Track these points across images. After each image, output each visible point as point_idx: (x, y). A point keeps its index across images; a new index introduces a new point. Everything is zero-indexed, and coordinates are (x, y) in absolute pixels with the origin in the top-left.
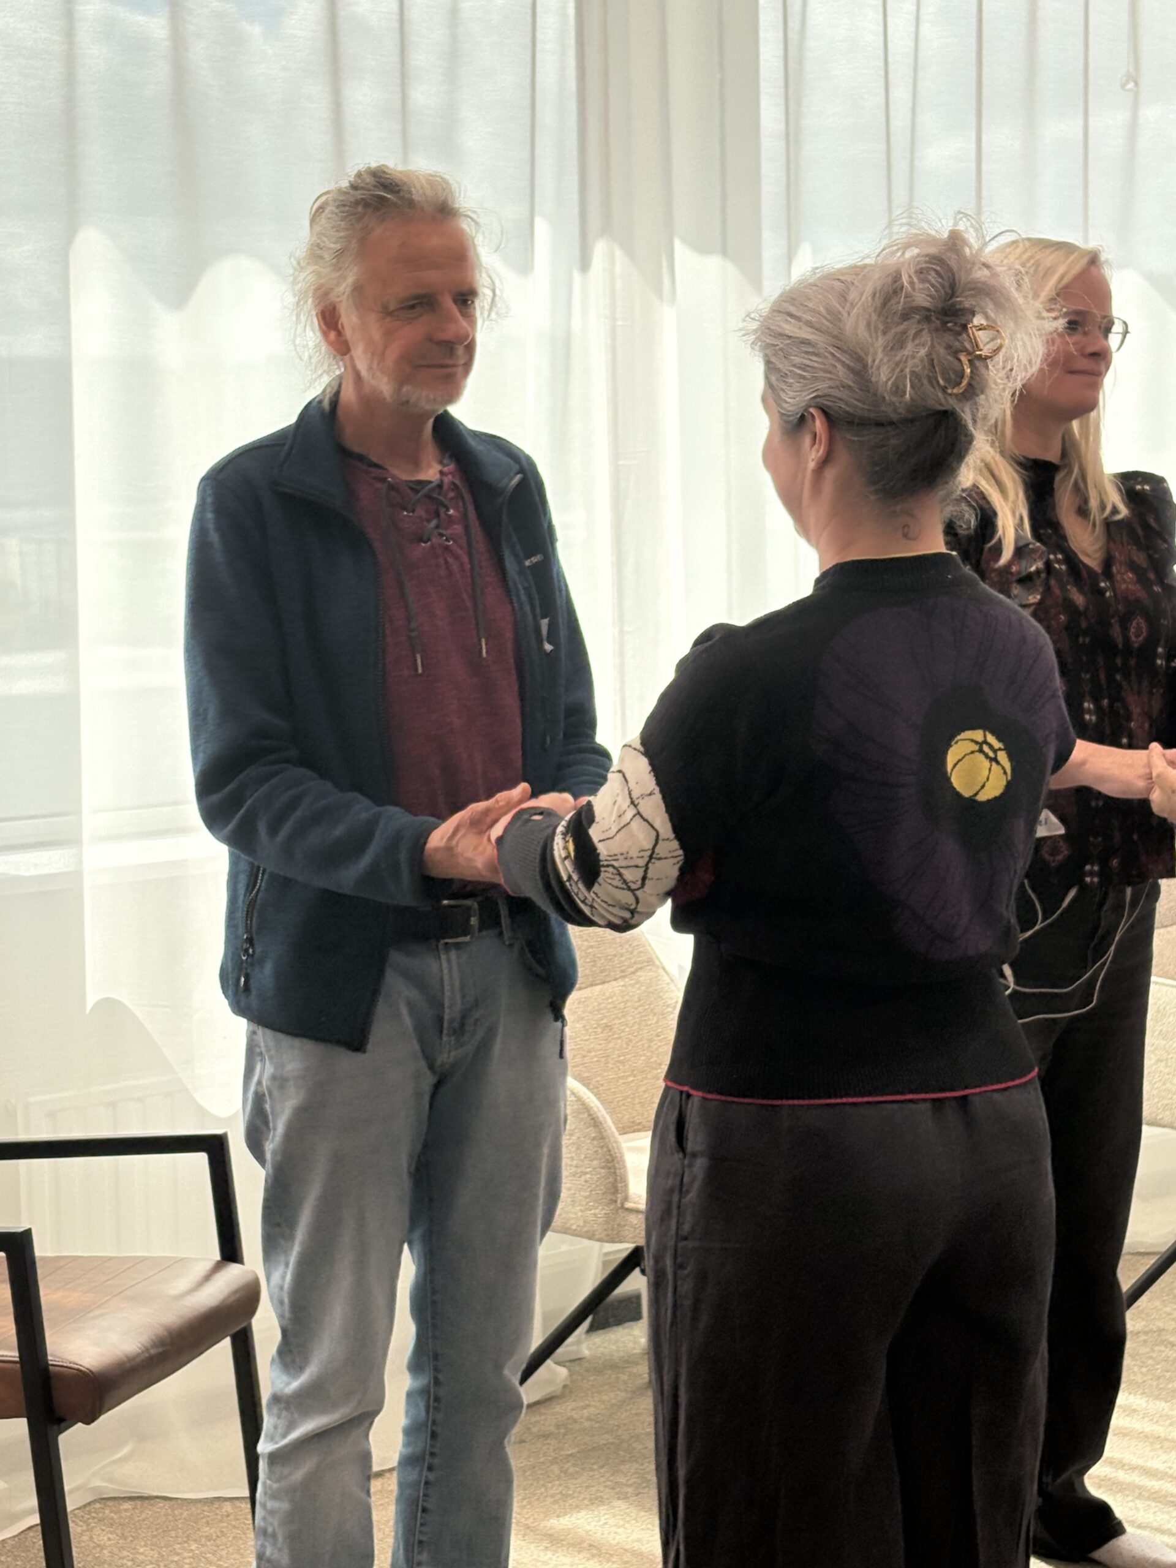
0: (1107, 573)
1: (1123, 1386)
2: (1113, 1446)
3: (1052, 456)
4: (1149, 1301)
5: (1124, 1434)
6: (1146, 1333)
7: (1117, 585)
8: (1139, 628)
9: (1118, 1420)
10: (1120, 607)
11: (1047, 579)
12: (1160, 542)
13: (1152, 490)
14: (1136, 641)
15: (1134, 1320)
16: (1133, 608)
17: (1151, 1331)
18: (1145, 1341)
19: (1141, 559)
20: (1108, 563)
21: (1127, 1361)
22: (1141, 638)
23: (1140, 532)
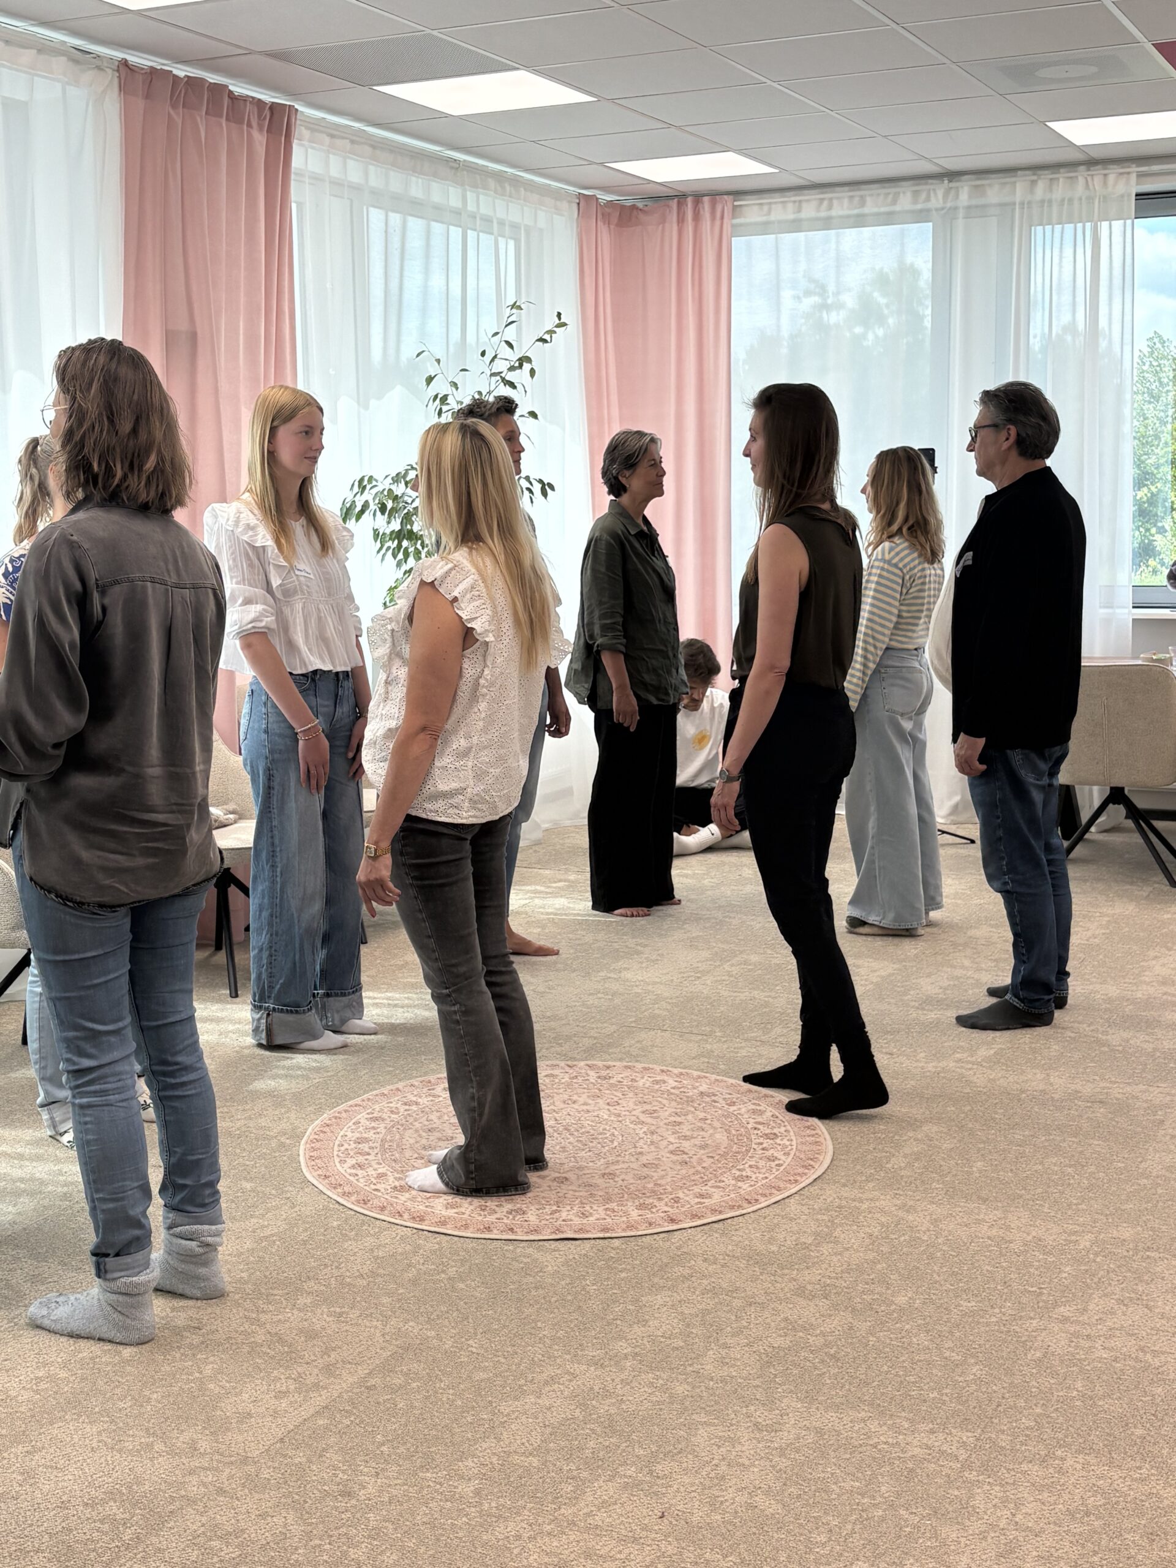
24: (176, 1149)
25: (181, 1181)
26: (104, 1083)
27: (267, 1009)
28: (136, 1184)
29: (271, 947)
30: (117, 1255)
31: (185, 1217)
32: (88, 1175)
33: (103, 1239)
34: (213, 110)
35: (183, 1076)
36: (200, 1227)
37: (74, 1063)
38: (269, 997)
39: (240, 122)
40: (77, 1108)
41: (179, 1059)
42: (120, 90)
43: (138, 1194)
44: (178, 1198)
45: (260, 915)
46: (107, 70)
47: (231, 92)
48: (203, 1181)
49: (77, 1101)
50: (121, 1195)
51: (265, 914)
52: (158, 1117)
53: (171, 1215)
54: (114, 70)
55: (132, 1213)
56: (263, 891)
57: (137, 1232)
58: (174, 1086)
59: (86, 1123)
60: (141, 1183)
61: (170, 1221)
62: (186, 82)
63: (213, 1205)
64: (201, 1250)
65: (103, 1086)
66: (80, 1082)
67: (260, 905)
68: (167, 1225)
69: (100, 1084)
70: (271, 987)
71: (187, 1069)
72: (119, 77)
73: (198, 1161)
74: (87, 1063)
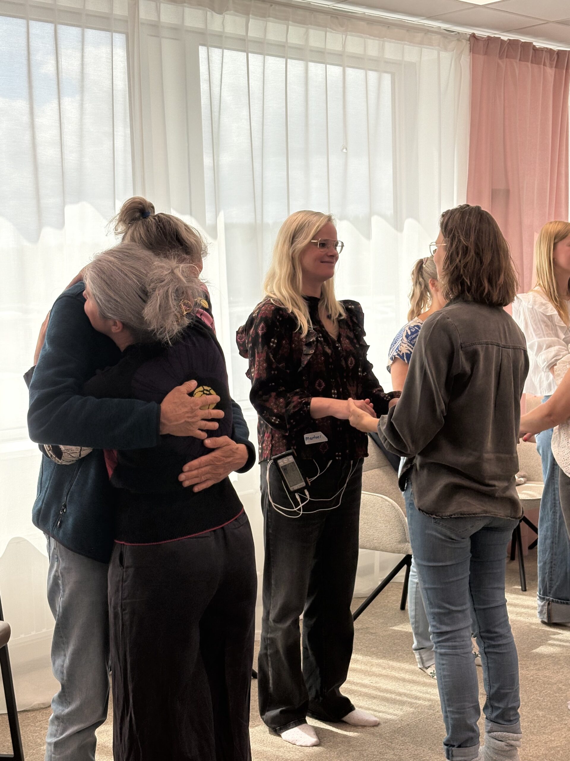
0: (339, 341)
1: (353, 651)
2: (350, 676)
3: (318, 295)
4: (363, 616)
5: (354, 670)
6: (362, 629)
7: (343, 345)
8: (352, 361)
9: (351, 665)
10: (344, 353)
11: (317, 344)
12: (358, 328)
13: (355, 308)
14: (351, 366)
15: (357, 625)
16: (349, 353)
17: (364, 628)
18: (362, 633)
19: (351, 335)
20: (339, 336)
21: (355, 641)
22: (353, 365)
23: (350, 324)
24: (494, 685)
25: (496, 705)
26: (455, 642)
27: (548, 600)
28: (472, 705)
29: (552, 562)
30: (459, 746)
31: (499, 726)
32: (443, 696)
33: (451, 735)
34: (523, 58)
35: (499, 640)
36: (507, 734)
37: (438, 629)
38: (550, 593)
39: (539, 63)
40: (438, 655)
41: (497, 630)
42: (470, 52)
43: (472, 711)
44: (495, 714)
45: (545, 542)
46: (463, 40)
47: (534, 46)
48: (509, 706)
49: (438, 651)
50: (462, 711)
51: (549, 541)
52: (484, 664)
53: (490, 724)
54: (467, 40)
55: (469, 722)
56: (547, 527)
57: (471, 734)
58: (494, 646)
59: (443, 665)
60: (474, 704)
61: (489, 728)
62: (509, 43)
63: (515, 721)
64: (508, 748)
65: (454, 644)
66: (440, 639)
67: (545, 536)
68: (487, 730)
69: (452, 642)
70: (551, 587)
71: (501, 636)
72: (470, 44)
73: (507, 693)
74: (445, 628)
